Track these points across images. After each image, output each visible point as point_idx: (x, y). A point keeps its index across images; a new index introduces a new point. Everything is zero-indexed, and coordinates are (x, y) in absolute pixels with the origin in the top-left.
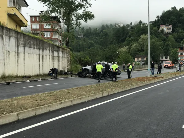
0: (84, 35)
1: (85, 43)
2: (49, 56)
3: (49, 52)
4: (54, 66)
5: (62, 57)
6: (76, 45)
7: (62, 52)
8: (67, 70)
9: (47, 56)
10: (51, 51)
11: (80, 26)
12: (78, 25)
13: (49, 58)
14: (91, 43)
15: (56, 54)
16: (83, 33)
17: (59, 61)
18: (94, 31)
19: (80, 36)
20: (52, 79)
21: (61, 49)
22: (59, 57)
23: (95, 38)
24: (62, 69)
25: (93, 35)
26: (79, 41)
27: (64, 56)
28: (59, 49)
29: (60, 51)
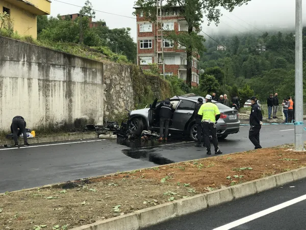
0: (268, 47)
1: (267, 62)
2: (29, 79)
3: (26, 68)
4: (47, 109)
5: (85, 83)
6: (252, 66)
7: (84, 69)
8: (101, 119)
9: (20, 81)
10: (35, 68)
11: (217, 19)
12: (213, 18)
13: (29, 86)
14: (279, 61)
15: (57, 74)
16: (266, 44)
17: (69, 94)
18: (287, 38)
19: (260, 49)
20: (6, 146)
21: (78, 62)
22: (69, 83)
23: (288, 52)
24: (84, 117)
25: (286, 45)
26: (257, 58)
27: (91, 80)
28: (70, 61)
29: (74, 67)
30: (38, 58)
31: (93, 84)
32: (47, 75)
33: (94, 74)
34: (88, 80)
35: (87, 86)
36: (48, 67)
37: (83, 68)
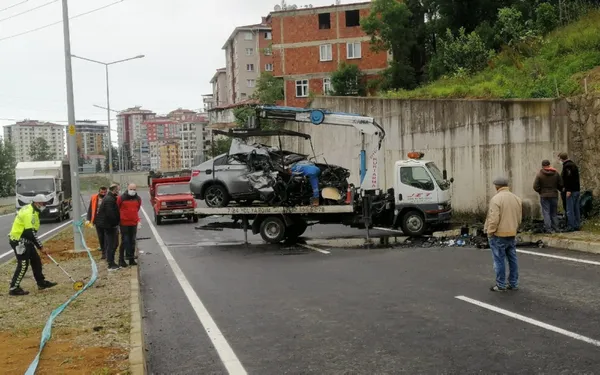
2: (473, 147)
3: (470, 133)
5: (527, 143)
7: (524, 120)
9: (466, 148)
10: (477, 130)
13: (473, 157)
15: (496, 134)
17: (509, 164)
21: (517, 110)
22: (508, 145)
27: (534, 137)
28: (507, 111)
29: (513, 120)
30: (479, 117)
31: (538, 143)
32: (487, 139)
33: (539, 124)
34: (530, 138)
35: (530, 148)
36: (487, 126)
37: (523, 118)
